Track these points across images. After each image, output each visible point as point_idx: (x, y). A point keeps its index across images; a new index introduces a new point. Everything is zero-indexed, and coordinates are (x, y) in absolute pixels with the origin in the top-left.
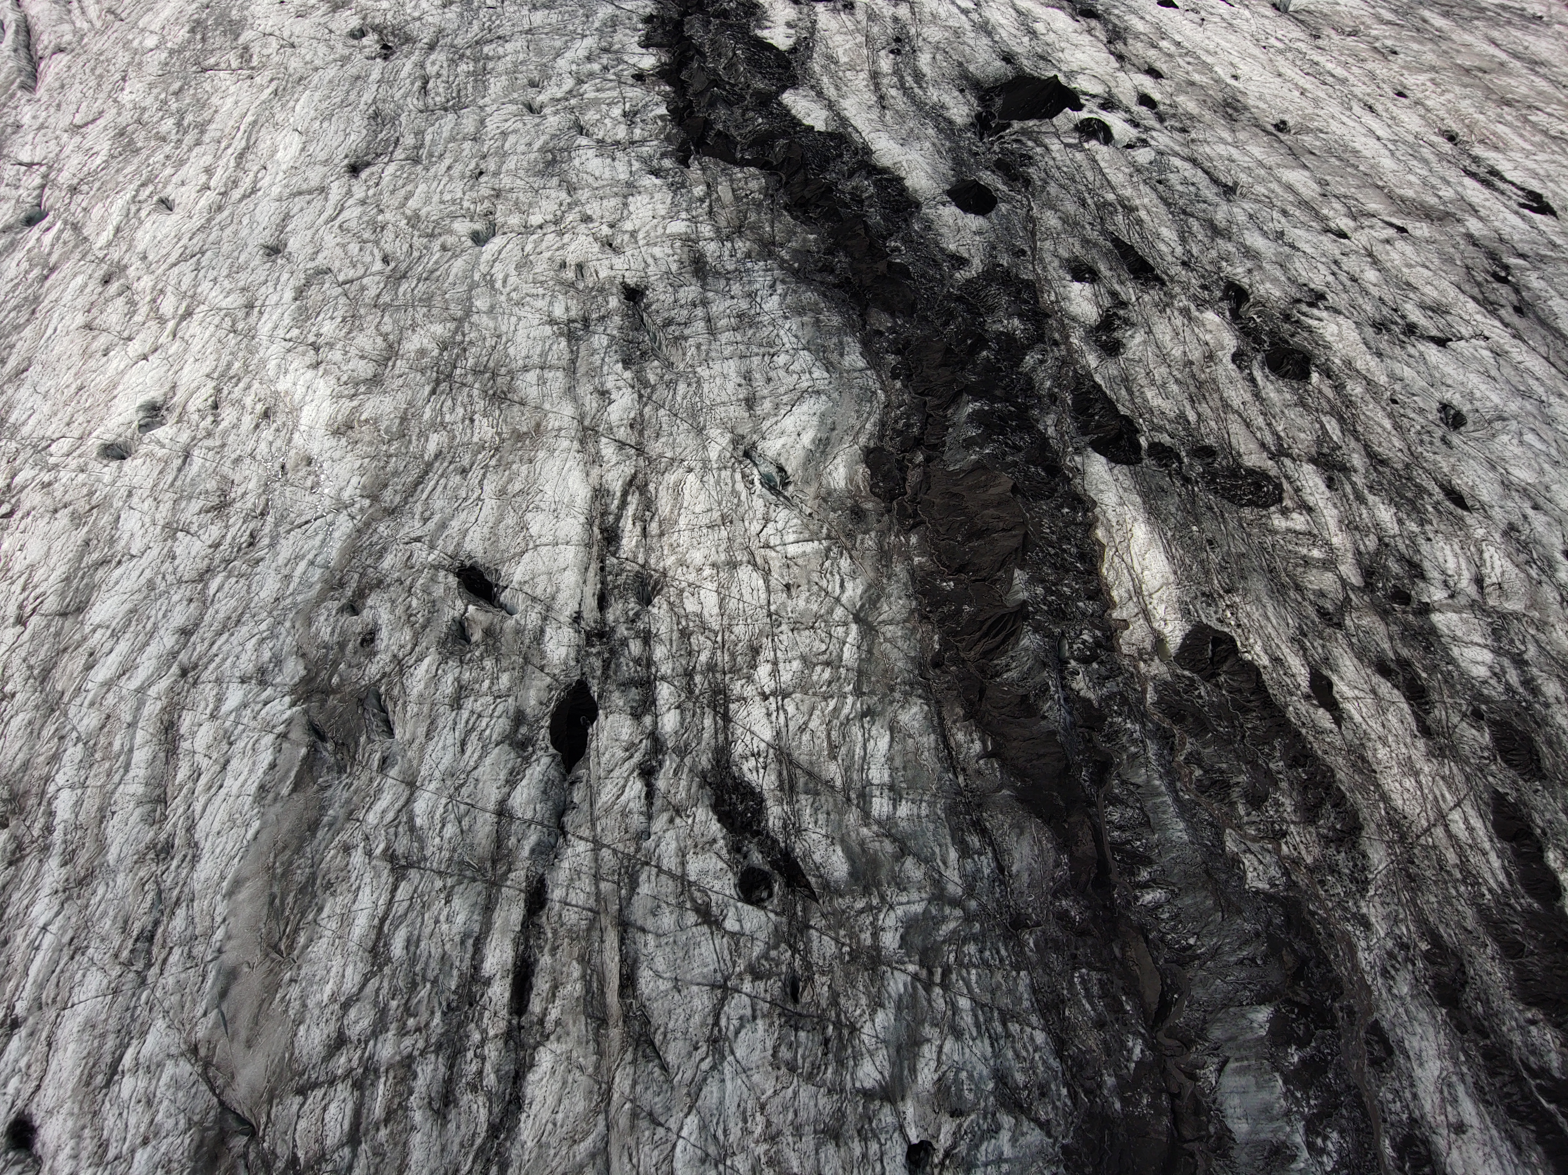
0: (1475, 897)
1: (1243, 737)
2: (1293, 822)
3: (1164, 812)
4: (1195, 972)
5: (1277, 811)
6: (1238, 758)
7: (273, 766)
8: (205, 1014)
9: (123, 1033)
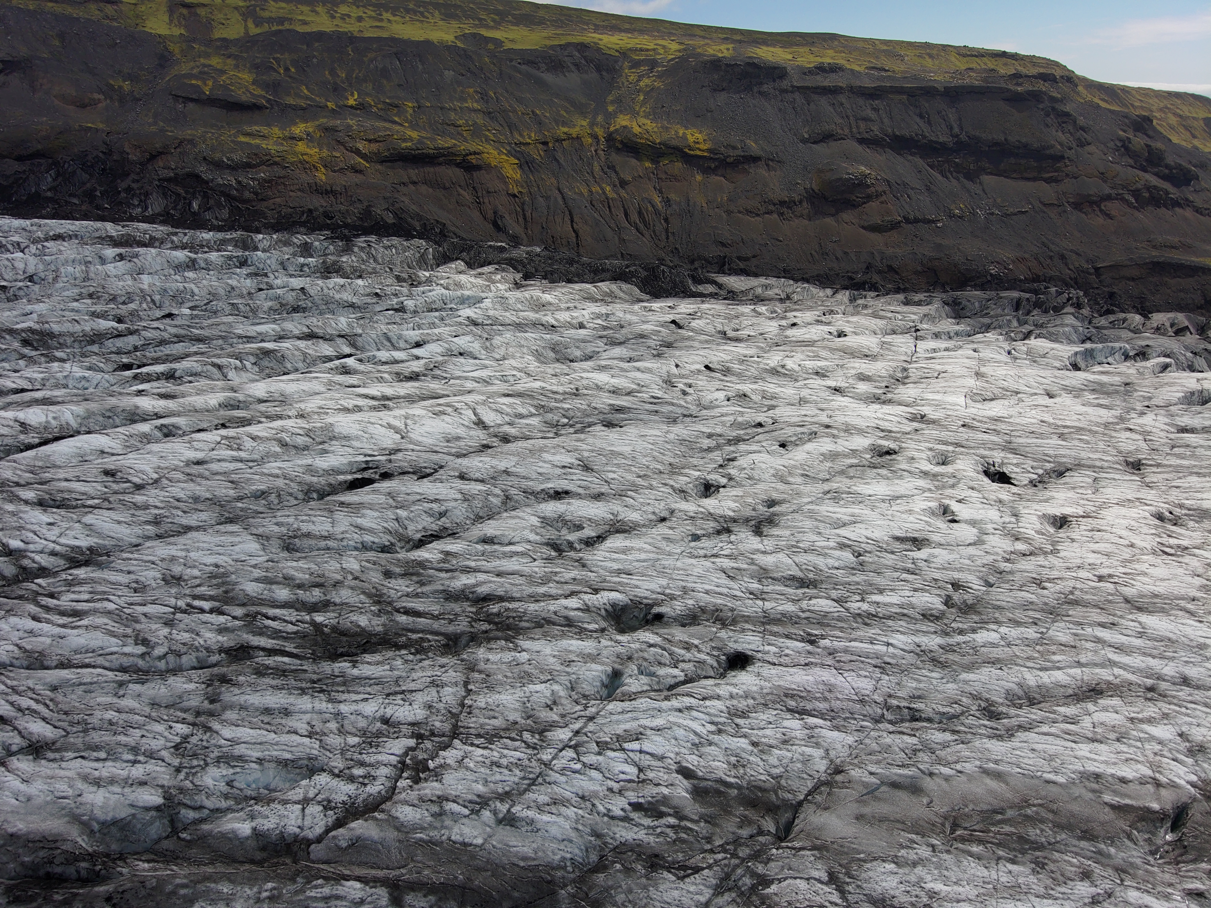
7: (1123, 781)
8: (871, 773)
9: (832, 714)
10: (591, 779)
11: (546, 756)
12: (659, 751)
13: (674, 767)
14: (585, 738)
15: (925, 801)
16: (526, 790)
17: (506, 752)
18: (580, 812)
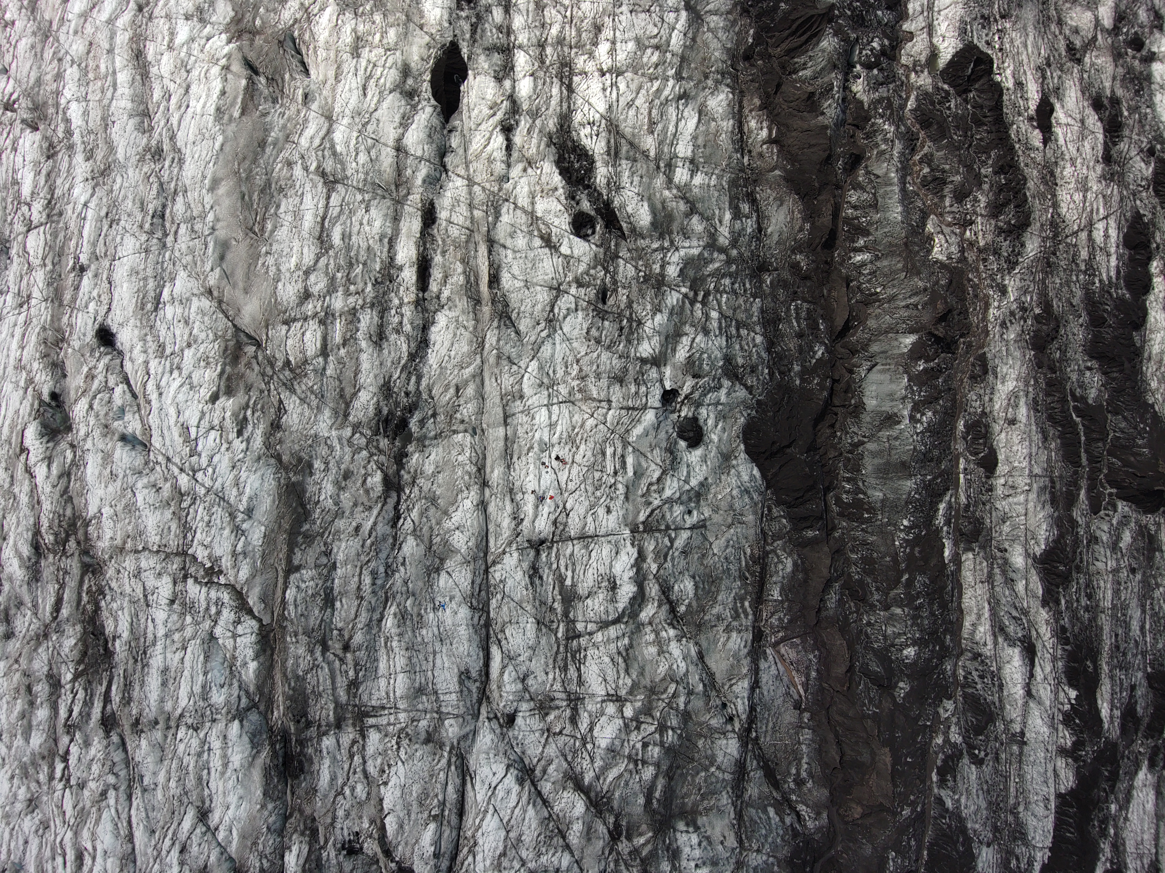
0: (1087, 284)
1: (970, 146)
2: (981, 215)
3: (890, 198)
4: (874, 310)
5: (973, 206)
6: (960, 162)
7: (223, 93)
8: (212, 270)
9: (158, 278)
10: (220, 461)
11: (203, 491)
12: (198, 415)
13: (210, 406)
14: (187, 464)
15: (234, 243)
16: (228, 503)
17: (198, 518)
18: (244, 469)
